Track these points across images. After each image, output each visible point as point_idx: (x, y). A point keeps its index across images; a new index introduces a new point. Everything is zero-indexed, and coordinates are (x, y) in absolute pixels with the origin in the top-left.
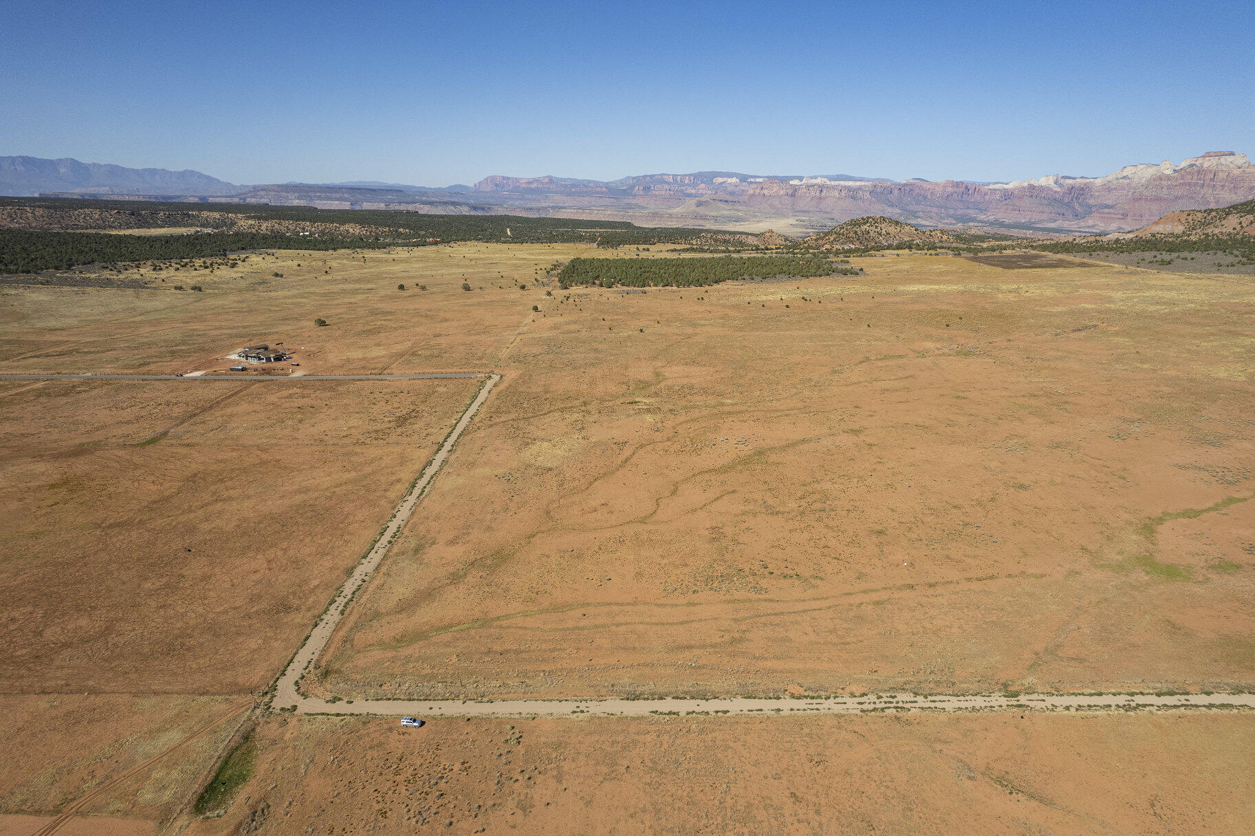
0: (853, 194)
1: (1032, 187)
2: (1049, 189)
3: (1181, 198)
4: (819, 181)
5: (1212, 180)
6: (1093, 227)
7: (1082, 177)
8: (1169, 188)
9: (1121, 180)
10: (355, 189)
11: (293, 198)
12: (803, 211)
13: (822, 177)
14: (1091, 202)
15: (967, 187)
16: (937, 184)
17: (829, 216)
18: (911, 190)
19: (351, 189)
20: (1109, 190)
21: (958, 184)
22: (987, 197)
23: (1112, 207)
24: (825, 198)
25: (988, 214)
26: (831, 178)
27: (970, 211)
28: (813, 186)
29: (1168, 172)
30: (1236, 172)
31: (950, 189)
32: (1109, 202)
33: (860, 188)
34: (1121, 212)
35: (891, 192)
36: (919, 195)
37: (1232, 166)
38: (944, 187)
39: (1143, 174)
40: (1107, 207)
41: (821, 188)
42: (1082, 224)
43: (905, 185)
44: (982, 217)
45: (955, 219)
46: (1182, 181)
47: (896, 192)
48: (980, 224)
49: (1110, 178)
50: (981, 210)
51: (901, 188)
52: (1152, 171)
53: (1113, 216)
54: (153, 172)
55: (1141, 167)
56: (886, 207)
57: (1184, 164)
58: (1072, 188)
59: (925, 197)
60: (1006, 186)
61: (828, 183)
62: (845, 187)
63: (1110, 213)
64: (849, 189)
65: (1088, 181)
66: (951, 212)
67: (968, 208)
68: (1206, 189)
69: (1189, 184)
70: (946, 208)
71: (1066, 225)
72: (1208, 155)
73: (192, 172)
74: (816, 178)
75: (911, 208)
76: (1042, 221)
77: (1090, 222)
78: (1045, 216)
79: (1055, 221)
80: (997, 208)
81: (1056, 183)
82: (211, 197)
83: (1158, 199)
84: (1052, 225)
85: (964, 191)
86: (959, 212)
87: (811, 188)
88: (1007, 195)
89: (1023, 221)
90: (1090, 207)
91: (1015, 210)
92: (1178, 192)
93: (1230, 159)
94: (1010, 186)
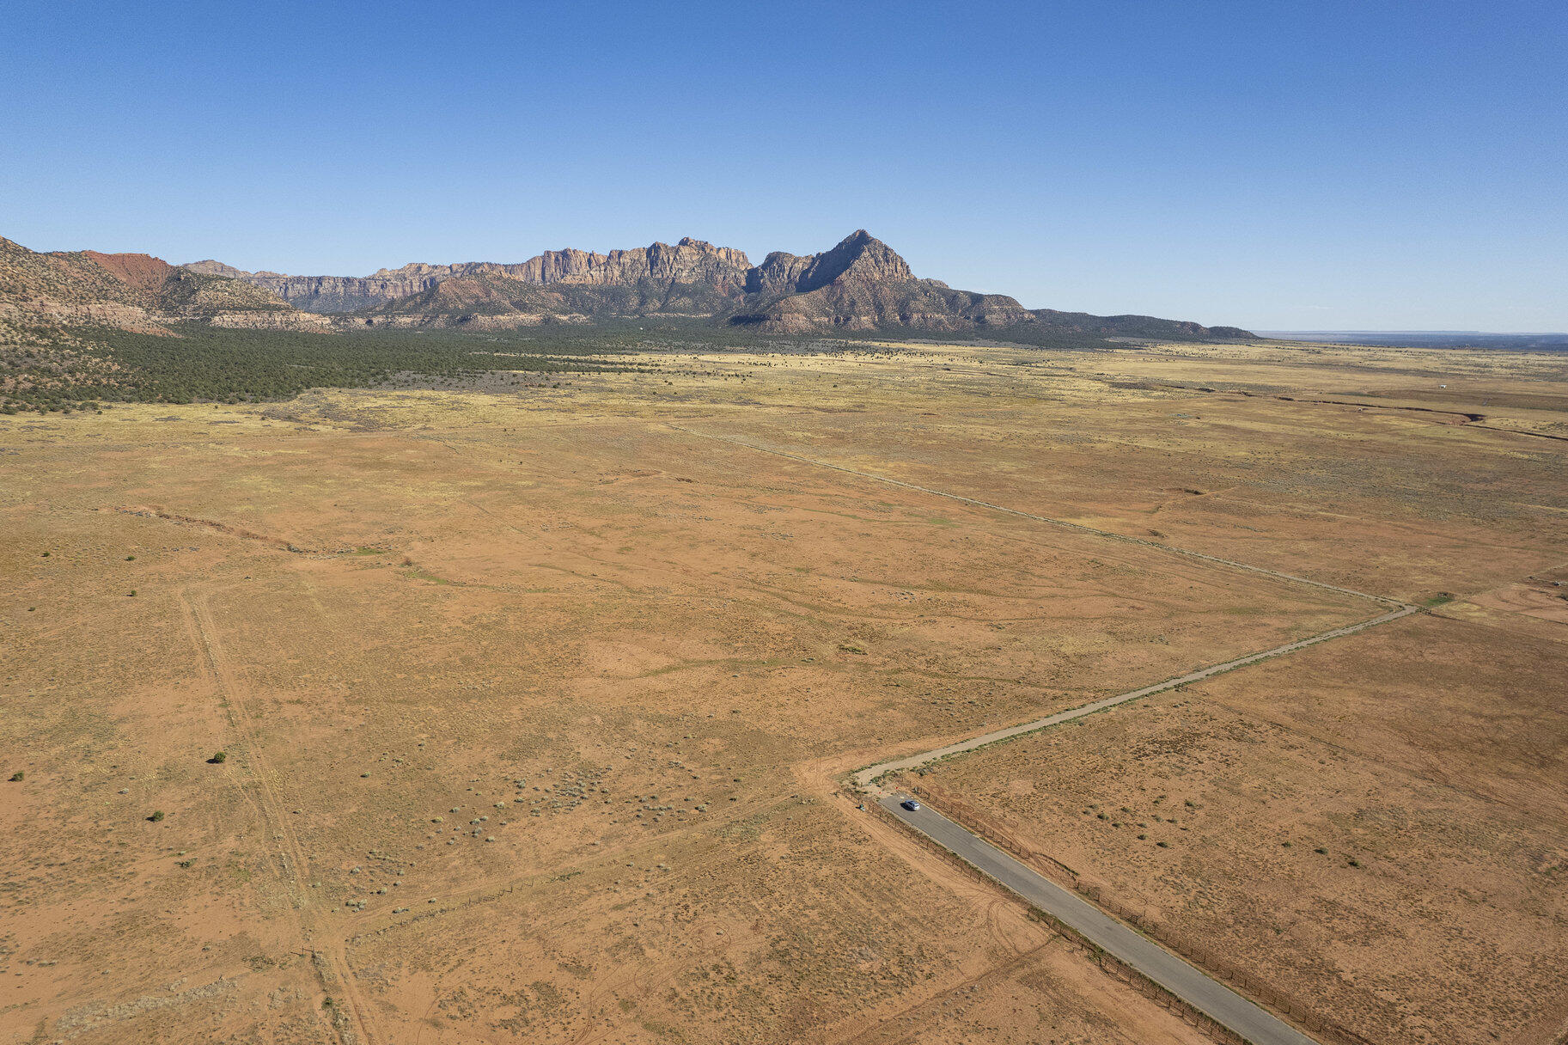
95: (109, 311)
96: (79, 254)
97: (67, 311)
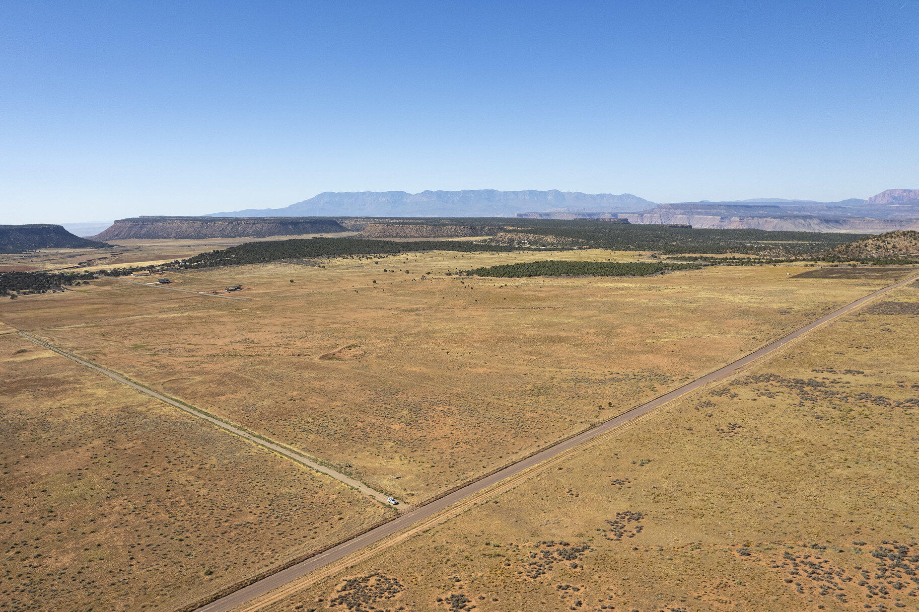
10: (731, 206)
11: (679, 213)
19: (728, 206)
54: (602, 196)
73: (628, 195)
82: (621, 213)
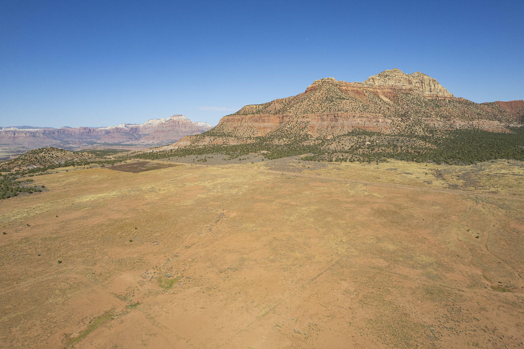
0: (33, 135)
1: (117, 128)
2: (124, 129)
3: (170, 130)
4: (12, 129)
5: (178, 124)
6: (143, 142)
7: (135, 124)
8: (166, 127)
9: (149, 125)
12: (4, 144)
13: (14, 127)
14: (140, 133)
15: (89, 129)
16: (76, 129)
17: (21, 146)
18: (64, 132)
20: (146, 129)
21: (85, 128)
22: (99, 133)
23: (148, 135)
24: (18, 137)
25: (101, 140)
26: (19, 128)
27: (93, 139)
28: (9, 131)
29: (164, 122)
30: (184, 121)
31: (82, 131)
32: (147, 133)
33: (37, 132)
34: (152, 136)
35: (54, 133)
36: (67, 134)
37: (182, 119)
38: (79, 130)
39: (156, 123)
40: (146, 135)
41: (14, 133)
42: (140, 142)
43: (60, 130)
44: (99, 142)
45: (87, 143)
46: (169, 125)
47: (56, 133)
48: (99, 145)
49: (145, 124)
50: (98, 139)
51: (59, 131)
52: (158, 121)
53: (150, 138)
55: (155, 120)
56: (52, 140)
57: (168, 119)
58: (132, 128)
59: (71, 135)
60: (106, 128)
61: (18, 130)
62: (28, 132)
63: (149, 137)
64: (31, 132)
65: (137, 125)
66: (85, 140)
67: (92, 138)
68: (177, 127)
69: (172, 126)
70: (82, 139)
71: (133, 142)
72: (174, 116)
74: (10, 127)
75: (65, 139)
76: (124, 142)
77: (142, 141)
78: (124, 140)
79: (129, 141)
80: (105, 138)
81: (125, 126)
83: (163, 131)
84: (128, 143)
85: (88, 131)
86: (88, 140)
87: (8, 133)
88: (108, 132)
89: (116, 142)
90: (140, 135)
91: (112, 138)
92: (169, 129)
93: (181, 117)
94: (108, 128)
95: (481, 123)
96: (494, 103)
97: (463, 123)
